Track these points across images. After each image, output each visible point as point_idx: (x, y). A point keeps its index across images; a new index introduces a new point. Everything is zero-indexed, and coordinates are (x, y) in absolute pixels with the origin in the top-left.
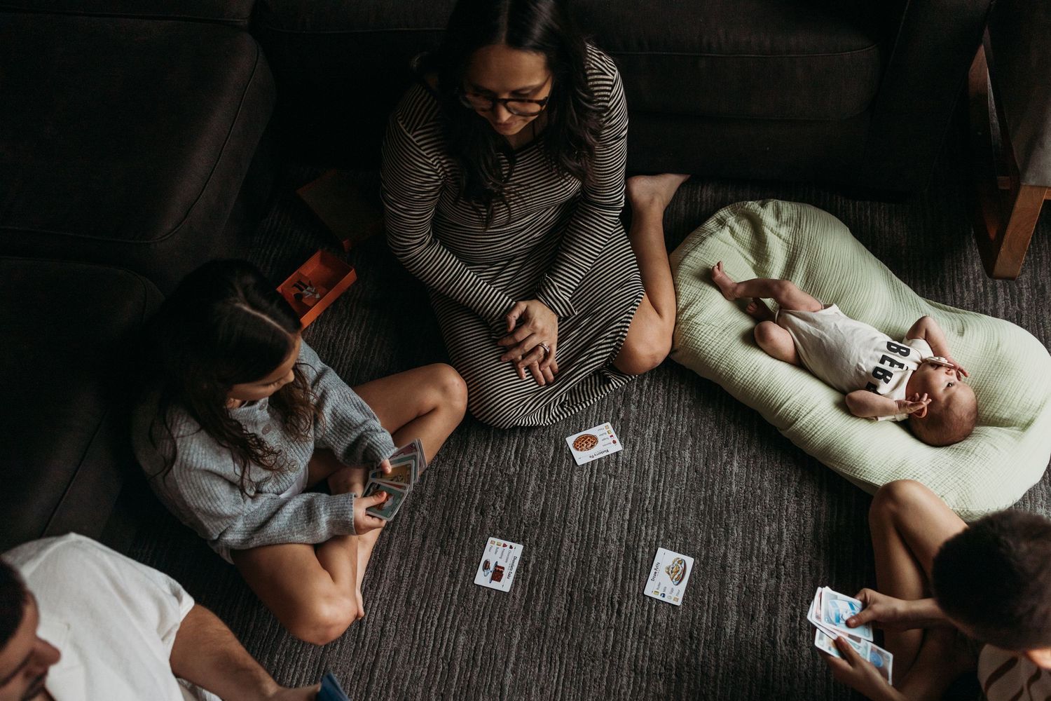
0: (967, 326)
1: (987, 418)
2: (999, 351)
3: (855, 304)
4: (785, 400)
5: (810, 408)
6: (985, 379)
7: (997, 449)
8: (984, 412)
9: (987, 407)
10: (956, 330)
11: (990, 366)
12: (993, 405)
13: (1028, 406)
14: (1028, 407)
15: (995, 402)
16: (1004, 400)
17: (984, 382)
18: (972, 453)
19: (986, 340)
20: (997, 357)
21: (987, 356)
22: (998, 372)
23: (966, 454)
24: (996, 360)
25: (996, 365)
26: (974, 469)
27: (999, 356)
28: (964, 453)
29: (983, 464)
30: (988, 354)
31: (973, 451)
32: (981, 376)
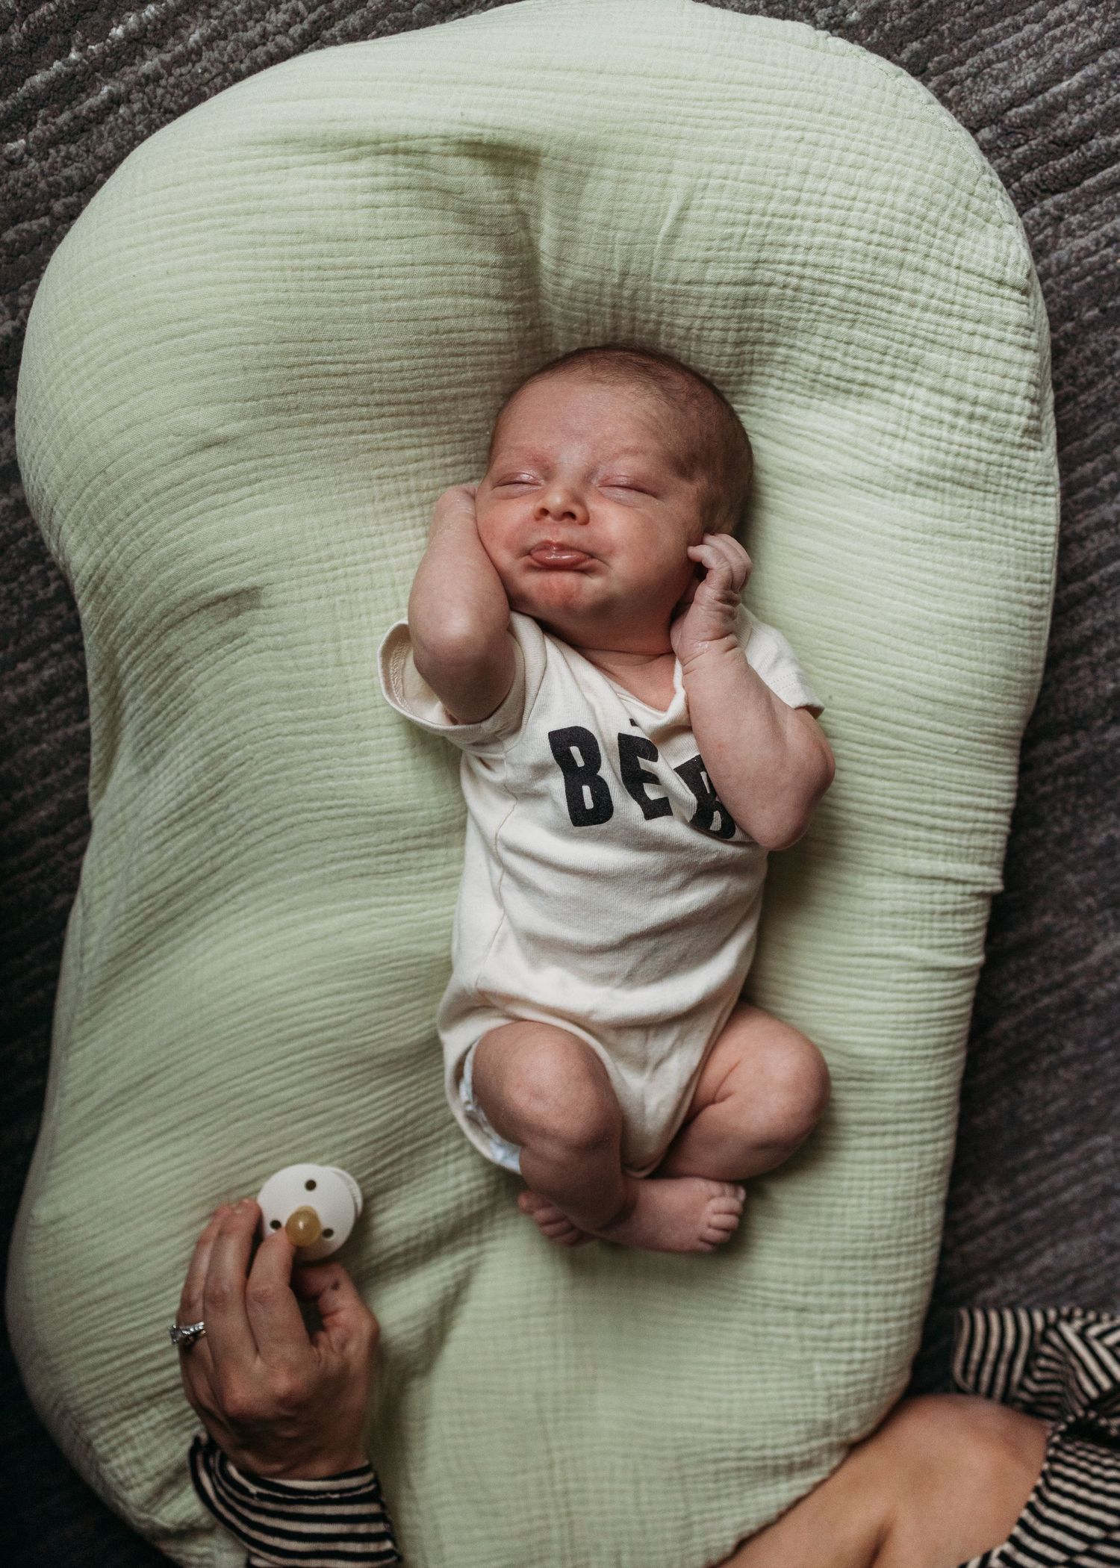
0: (195, 595)
1: (517, 313)
2: (233, 428)
3: (374, 1003)
4: (943, 975)
5: (926, 887)
7: (685, 208)
8: (502, 336)
9: (483, 336)
10: (232, 626)
11: (314, 422)
12: (464, 323)
13: (405, 196)
14: (414, 195)
15: (453, 322)
16: (433, 294)
17: (386, 409)
18: (753, 284)
19: (209, 500)
20: (261, 420)
21: (278, 459)
22: (324, 381)
23: (764, 300)
24: (274, 417)
25: (293, 405)
26: (828, 240)
27: (254, 417)
28: (758, 311)
29: (787, 221)
30: (268, 461)
31: (736, 284)
32: (373, 431)
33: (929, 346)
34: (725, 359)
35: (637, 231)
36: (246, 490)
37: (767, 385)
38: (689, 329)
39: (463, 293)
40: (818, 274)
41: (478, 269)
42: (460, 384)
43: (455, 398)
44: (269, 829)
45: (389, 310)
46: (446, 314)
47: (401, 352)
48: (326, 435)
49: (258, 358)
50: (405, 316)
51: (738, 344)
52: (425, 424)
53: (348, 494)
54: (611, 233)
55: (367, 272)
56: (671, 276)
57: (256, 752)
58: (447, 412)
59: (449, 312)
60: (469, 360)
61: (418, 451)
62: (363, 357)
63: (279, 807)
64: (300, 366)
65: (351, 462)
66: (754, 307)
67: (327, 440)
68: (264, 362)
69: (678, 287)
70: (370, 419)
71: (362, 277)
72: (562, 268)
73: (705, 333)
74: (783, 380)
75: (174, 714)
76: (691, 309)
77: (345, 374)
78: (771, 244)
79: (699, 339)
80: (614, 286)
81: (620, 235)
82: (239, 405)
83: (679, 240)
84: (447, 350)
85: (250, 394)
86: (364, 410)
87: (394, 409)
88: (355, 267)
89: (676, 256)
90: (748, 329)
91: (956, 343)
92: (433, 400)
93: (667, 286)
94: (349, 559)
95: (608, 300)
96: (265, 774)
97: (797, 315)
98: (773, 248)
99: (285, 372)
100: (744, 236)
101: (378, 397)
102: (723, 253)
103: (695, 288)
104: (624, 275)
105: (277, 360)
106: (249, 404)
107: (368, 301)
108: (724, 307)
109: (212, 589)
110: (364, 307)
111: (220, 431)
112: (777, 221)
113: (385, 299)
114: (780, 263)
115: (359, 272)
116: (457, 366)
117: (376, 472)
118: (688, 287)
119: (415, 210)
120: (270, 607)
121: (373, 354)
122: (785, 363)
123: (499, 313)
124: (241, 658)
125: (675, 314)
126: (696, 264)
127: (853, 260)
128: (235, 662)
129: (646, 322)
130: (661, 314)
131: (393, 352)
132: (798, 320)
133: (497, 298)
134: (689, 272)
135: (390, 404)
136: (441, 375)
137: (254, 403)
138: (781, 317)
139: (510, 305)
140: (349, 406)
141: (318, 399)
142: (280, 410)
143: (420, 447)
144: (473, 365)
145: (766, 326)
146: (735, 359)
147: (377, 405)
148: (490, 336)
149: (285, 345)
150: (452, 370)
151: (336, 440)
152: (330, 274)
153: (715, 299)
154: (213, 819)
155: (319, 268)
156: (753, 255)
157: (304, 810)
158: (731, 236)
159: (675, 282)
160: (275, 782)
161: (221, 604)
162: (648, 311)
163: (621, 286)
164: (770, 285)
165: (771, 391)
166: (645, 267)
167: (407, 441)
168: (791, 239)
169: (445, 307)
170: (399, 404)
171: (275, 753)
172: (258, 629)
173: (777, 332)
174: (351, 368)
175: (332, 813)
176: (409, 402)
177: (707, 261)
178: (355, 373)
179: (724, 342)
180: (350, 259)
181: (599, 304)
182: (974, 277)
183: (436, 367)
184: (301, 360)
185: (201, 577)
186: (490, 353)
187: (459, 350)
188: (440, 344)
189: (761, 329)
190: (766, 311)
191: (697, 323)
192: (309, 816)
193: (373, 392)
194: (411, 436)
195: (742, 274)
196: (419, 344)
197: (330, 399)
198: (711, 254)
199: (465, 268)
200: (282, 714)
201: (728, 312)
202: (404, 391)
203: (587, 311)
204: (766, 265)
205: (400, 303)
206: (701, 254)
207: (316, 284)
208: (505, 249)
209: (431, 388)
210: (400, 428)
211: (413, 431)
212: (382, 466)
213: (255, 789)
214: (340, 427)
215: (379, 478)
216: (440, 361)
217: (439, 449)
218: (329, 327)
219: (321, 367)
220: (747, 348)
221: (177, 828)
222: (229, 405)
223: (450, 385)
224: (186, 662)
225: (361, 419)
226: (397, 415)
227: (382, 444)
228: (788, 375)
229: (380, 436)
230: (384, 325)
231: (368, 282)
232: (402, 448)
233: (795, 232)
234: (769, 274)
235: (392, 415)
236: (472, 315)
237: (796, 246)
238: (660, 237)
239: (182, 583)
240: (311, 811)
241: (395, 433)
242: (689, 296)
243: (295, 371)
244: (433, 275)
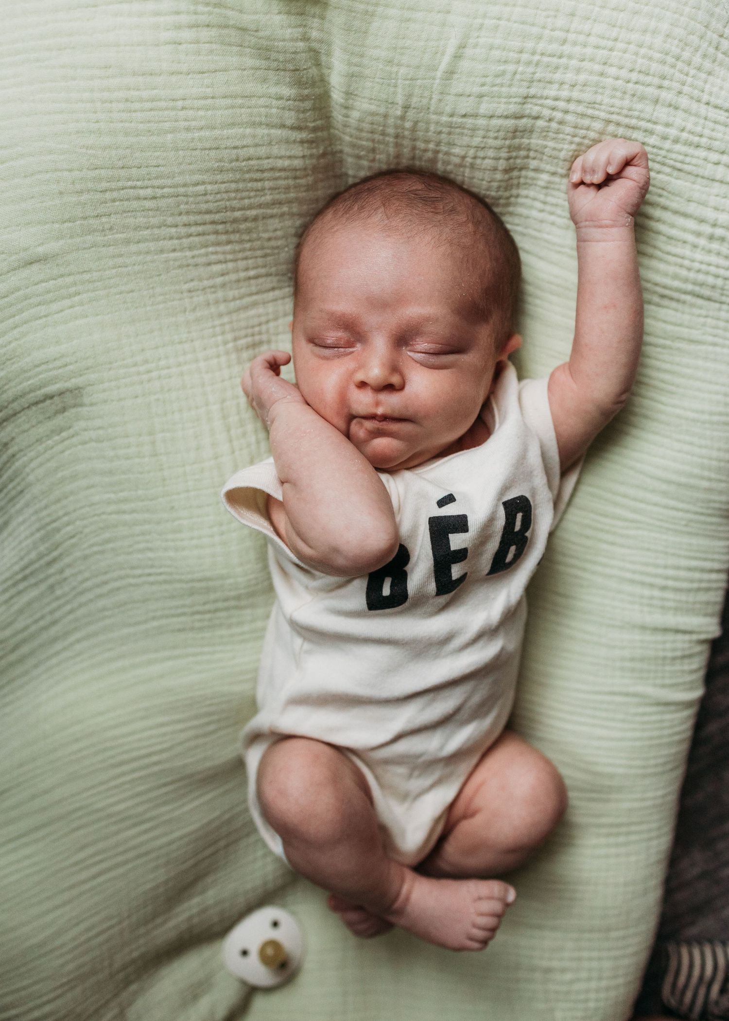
0: (23, 395)
1: (311, 142)
2: (53, 246)
3: (191, 733)
4: (673, 708)
5: (659, 637)
6: (183, 231)
7: (462, 46)
8: (297, 163)
9: (280, 163)
10: (59, 420)
11: (128, 242)
12: (262, 151)
13: (205, 34)
14: (214, 32)
15: (252, 151)
16: (233, 125)
17: (193, 229)
18: (522, 117)
19: (33, 311)
20: (78, 240)
21: (96, 275)
22: (135, 204)
23: (531, 131)
24: (89, 237)
25: (107, 226)
26: (591, 78)
27: (71, 237)
28: (525, 141)
29: (555, 60)
30: (86, 276)
31: (507, 117)
32: (182, 250)
33: (675, 173)
34: (495, 184)
35: (418, 67)
36: (67, 302)
37: (531, 207)
38: (464, 157)
39: (261, 124)
40: (580, 109)
41: (274, 102)
42: (260, 206)
43: (255, 219)
44: (98, 591)
45: (193, 140)
46: (245, 143)
47: (205, 177)
48: (139, 253)
49: (73, 183)
50: (208, 145)
51: (506, 171)
52: (229, 242)
53: (161, 306)
54: (395, 69)
55: (171, 104)
56: (448, 109)
57: (85, 527)
58: (249, 231)
59: (249, 141)
60: (267, 184)
61: (224, 266)
62: (169, 182)
63: (106, 573)
64: (112, 190)
65: (163, 277)
66: (522, 137)
67: (141, 257)
68: (78, 187)
69: (455, 119)
70: (179, 238)
71: (167, 109)
72: (351, 102)
73: (478, 161)
74: (545, 203)
75: (13, 493)
76: (466, 140)
77: (154, 198)
78: (540, 81)
79: (472, 166)
80: (396, 118)
81: (403, 71)
82: (57, 226)
83: (456, 76)
84: (247, 176)
85: (67, 216)
86: (173, 230)
87: (200, 229)
88: (160, 100)
89: (454, 91)
90: (516, 157)
91: (700, 171)
92: (235, 221)
93: (445, 119)
94: (163, 363)
95: (391, 131)
96: (92, 545)
97: (560, 146)
98: (541, 84)
99: (98, 196)
100: (515, 73)
101: (185, 219)
102: (495, 89)
103: (469, 121)
104: (406, 107)
105: (90, 185)
106: (66, 225)
107: (173, 131)
108: (496, 138)
109: (40, 388)
110: (170, 137)
111: (41, 250)
112: (546, 59)
113: (188, 129)
114: (546, 98)
115: (163, 104)
116: (258, 190)
117: (186, 287)
118: (464, 120)
119: (214, 46)
120: (92, 405)
121: (179, 180)
122: (547, 188)
123: (295, 142)
124: (68, 448)
125: (451, 144)
126: (472, 98)
127: (613, 97)
128: (63, 452)
129: (426, 151)
130: (438, 144)
131: (197, 177)
132: (561, 150)
133: (292, 128)
134: (465, 106)
135: (196, 224)
136: (242, 199)
137: (70, 224)
138: (546, 147)
139: (304, 135)
140: (160, 227)
141: (131, 221)
142: (95, 230)
143: (226, 262)
144: (271, 189)
145: (532, 154)
146: (504, 184)
147: (185, 225)
148: (287, 163)
149: (97, 172)
150: (252, 194)
151: (149, 258)
152: (137, 106)
153: (488, 131)
154: (51, 581)
155: (127, 100)
156: (523, 91)
157: (128, 576)
158: (503, 73)
159: (452, 115)
160: (102, 552)
161: (48, 402)
162: (427, 142)
163: (403, 118)
164: (537, 118)
165: (534, 213)
166: (425, 101)
167: (213, 258)
168: (557, 76)
169: (244, 136)
170: (205, 224)
171: (102, 529)
172: (82, 424)
173: (541, 160)
174: (159, 192)
175: (152, 579)
176: (213, 222)
177: (481, 96)
178: (163, 197)
179: (495, 169)
180: (155, 91)
181: (383, 134)
182: (722, 112)
183: (237, 191)
184: (113, 185)
185: (29, 378)
186: (286, 178)
187: (258, 175)
188: (241, 170)
189: (527, 157)
190: (533, 141)
191: (471, 152)
192: (132, 581)
193: (180, 214)
194: (216, 253)
195: (513, 108)
196: (221, 171)
197: (141, 220)
198: (485, 89)
199: (262, 101)
200: (107, 496)
201: (499, 143)
202: (209, 212)
203: (373, 141)
204: (534, 100)
205: (202, 133)
206: (476, 90)
207: (124, 115)
208: (299, 83)
209: (233, 209)
210: (207, 246)
211: (219, 249)
212: (192, 280)
213: (86, 557)
214: (152, 246)
215: (190, 291)
216: (241, 186)
217: (241, 264)
218: (138, 154)
219: (131, 192)
220: (515, 173)
221: (21, 586)
222: (47, 226)
223: (251, 207)
224: (21, 450)
225: (171, 238)
226: (203, 234)
227: (191, 261)
228: (549, 199)
229: (189, 254)
230: (189, 153)
231: (173, 113)
232: (209, 264)
233: (561, 70)
234: (537, 108)
235: (199, 235)
236: (270, 144)
237: (562, 84)
238: (439, 74)
239: (13, 384)
240: (134, 577)
241: (203, 251)
242: (464, 128)
243: (108, 195)
244: (233, 107)
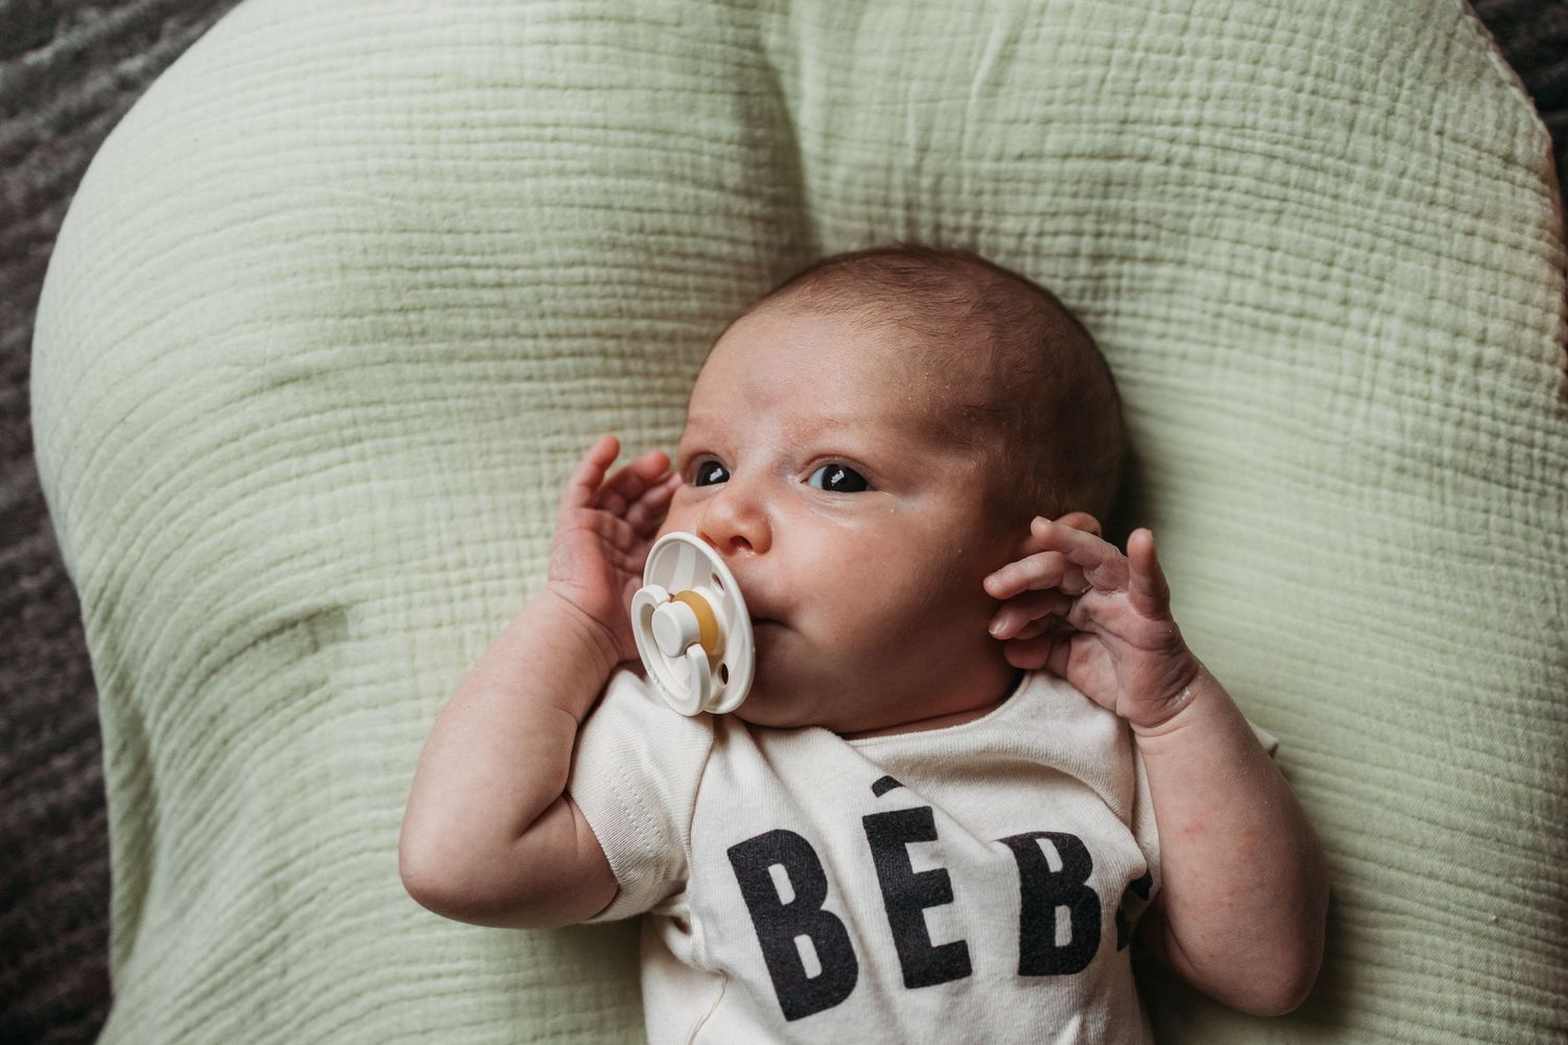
1: (769, 221)
2: (322, 357)
6: (546, 345)
8: (745, 252)
9: (713, 248)
10: (309, 668)
11: (449, 357)
12: (685, 223)
13: (596, 30)
14: (611, 28)
15: (667, 220)
16: (637, 173)
17: (564, 345)
18: (1118, 157)
19: (277, 468)
20: (366, 347)
21: (391, 410)
22: (466, 295)
23: (1137, 185)
24: (385, 345)
25: (416, 328)
26: (1233, 85)
27: (355, 342)
28: (1126, 204)
29: (1169, 59)
30: (374, 411)
31: (1092, 156)
32: (544, 378)
33: (1401, 250)
34: (1077, 284)
35: (940, 79)
36: (336, 454)
37: (1141, 333)
38: (1022, 235)
39: (682, 178)
40: (1220, 137)
41: (706, 146)
42: (679, 316)
43: (671, 338)
44: (344, 1012)
45: (568, 190)
46: (654, 204)
47: (588, 254)
48: (468, 378)
49: (365, 251)
50: (592, 200)
51: (1098, 257)
52: (626, 373)
53: (500, 472)
54: (902, 86)
55: (534, 131)
56: (992, 148)
57: (333, 878)
58: (661, 358)
59: (663, 203)
60: (691, 280)
61: (615, 414)
62: (524, 258)
63: (360, 974)
64: (427, 268)
65: (509, 422)
66: (1120, 197)
67: (469, 387)
68: (372, 259)
69: (1003, 165)
70: (540, 357)
71: (527, 139)
72: (831, 151)
73: (1047, 241)
74: (1167, 320)
75: (220, 820)
76: (1024, 202)
77: (499, 285)
78: (1145, 93)
79: (1037, 252)
80: (906, 171)
81: (915, 87)
82: (330, 322)
83: (1003, 90)
84: (658, 261)
85: (348, 307)
86: (529, 343)
87: (577, 344)
88: (517, 124)
89: (1000, 115)
90: (1112, 235)
91: (1444, 245)
92: (635, 336)
93: (986, 166)
94: (492, 568)
95: (899, 196)
96: (343, 916)
97: (1187, 209)
98: (1149, 100)
99: (406, 276)
100: (1103, 81)
101: (550, 324)
102: (1072, 108)
103: (1028, 166)
104: (923, 149)
105: (392, 258)
106: (346, 322)
107: (536, 174)
108: (1075, 195)
109: (274, 607)
110: (529, 184)
111: (301, 361)
112: (1154, 57)
113: (561, 172)
114: (1160, 122)
115: (523, 131)
116: (674, 288)
117: (545, 443)
118: (1021, 165)
119: (611, 51)
120: (361, 638)
121: (542, 255)
122: (1170, 291)
123: (740, 216)
124: (321, 721)
125: (999, 213)
126: (1031, 126)
127: (1275, 115)
128: (310, 729)
129: (957, 229)
130: (978, 214)
131: (572, 253)
132: (1191, 216)
133: (737, 192)
134: (1021, 139)
135: (570, 335)
136: (648, 299)
137: (354, 321)
138: (1164, 213)
139: (756, 207)
140: (506, 336)
141: (457, 322)
142: (393, 335)
143: (619, 407)
144: (698, 289)
145: (1140, 229)
146: (1090, 284)
147: (550, 336)
148: (726, 249)
149: (406, 236)
150: (666, 293)
151: (484, 387)
152: (480, 133)
153: (1061, 182)
154: (260, 994)
155: (464, 125)
156: (1117, 110)
157: (398, 980)
158: (1084, 81)
159: (999, 158)
160: (359, 929)
161: (288, 634)
162: (959, 212)
163: (917, 170)
164: (1145, 159)
165: (1148, 343)
166: (953, 137)
167: (598, 397)
168: (1175, 85)
169: (653, 194)
170: (584, 335)
171: (360, 881)
172: (346, 674)
173: (1158, 239)
174: (508, 276)
175: (443, 984)
176: (598, 335)
177: (1047, 121)
178: (515, 284)
179: (1074, 254)
180: (511, 112)
181: (887, 204)
182: (1467, 149)
183: (640, 283)
184: (431, 259)
185: (259, 586)
186: (725, 275)
187: (676, 263)
188: (647, 248)
189: (1132, 236)
190: (1140, 204)
191: (1034, 225)
192: (403, 989)
193: (542, 316)
194: (603, 389)
195: (1102, 141)
196: (614, 245)
197: (475, 323)
198: (1054, 109)
199: (685, 143)
200: (374, 814)
201: (1081, 203)
202: (591, 315)
203: (869, 219)
204: (1138, 127)
205: (584, 181)
206: (1038, 110)
207: (458, 149)
208: (746, 117)
209: (633, 315)
210: (586, 376)
211: (607, 383)
212: (558, 432)
213: (328, 942)
214: (491, 367)
215: (552, 451)
216: (647, 275)
217: (647, 415)
218: (476, 211)
219: (461, 274)
220: (1111, 267)
221: (205, 1008)
222: (315, 323)
223: (663, 316)
224: (239, 729)
225: (525, 357)
226: (581, 354)
227: (558, 400)
228: (1175, 313)
229: (554, 386)
230: (559, 211)
231: (537, 146)
232: (590, 408)
233: (1181, 74)
234: (1143, 141)
235: (573, 354)
236: (697, 212)
237: (1184, 96)
238: (975, 88)
239: (229, 598)
240: (410, 980)
241: (579, 384)
242: (1020, 180)
243: (421, 277)
244: (637, 145)
